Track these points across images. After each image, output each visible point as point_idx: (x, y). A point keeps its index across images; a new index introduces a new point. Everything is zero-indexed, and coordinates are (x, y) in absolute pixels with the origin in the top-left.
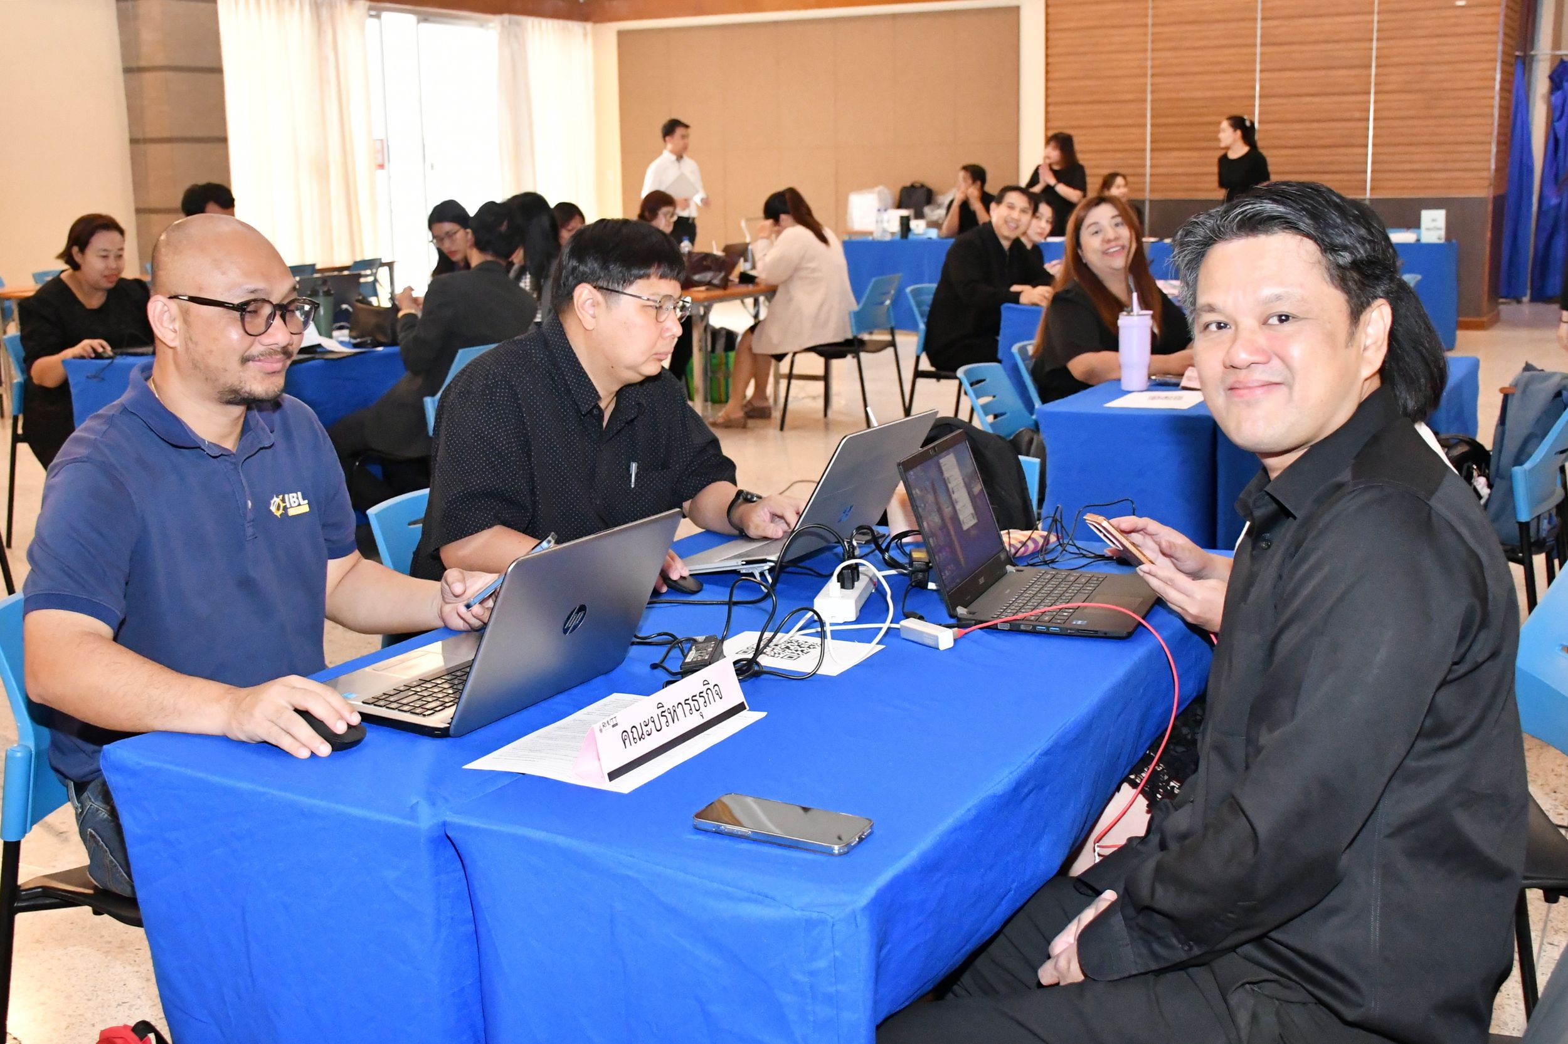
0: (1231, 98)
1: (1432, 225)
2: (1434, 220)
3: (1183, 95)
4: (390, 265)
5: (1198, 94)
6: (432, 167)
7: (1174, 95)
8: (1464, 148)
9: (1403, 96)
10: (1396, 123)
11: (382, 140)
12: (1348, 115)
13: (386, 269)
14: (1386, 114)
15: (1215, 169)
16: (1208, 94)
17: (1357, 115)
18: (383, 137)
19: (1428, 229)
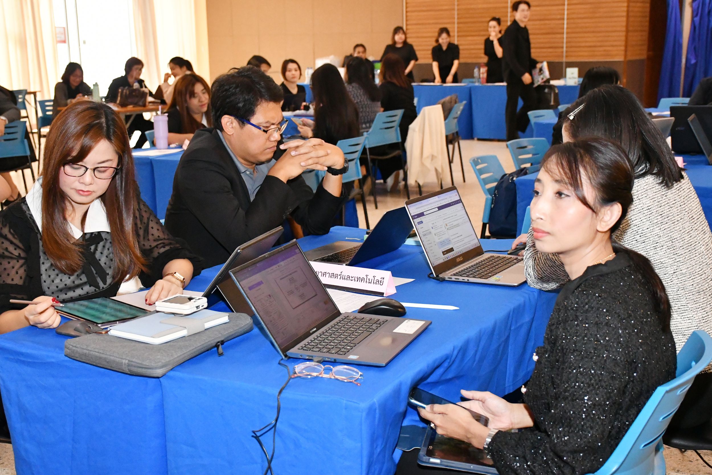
0: (496, 8)
1: (571, 76)
2: (573, 74)
3: (472, 6)
4: (34, 94)
5: (480, 6)
6: (84, 42)
7: (469, 7)
8: (614, 34)
9: (582, 6)
10: (579, 21)
11: (64, 28)
12: (553, 17)
13: (32, 96)
14: (574, 16)
15: (483, 47)
16: (485, 6)
17: (559, 17)
18: (65, 26)
19: (570, 78)
